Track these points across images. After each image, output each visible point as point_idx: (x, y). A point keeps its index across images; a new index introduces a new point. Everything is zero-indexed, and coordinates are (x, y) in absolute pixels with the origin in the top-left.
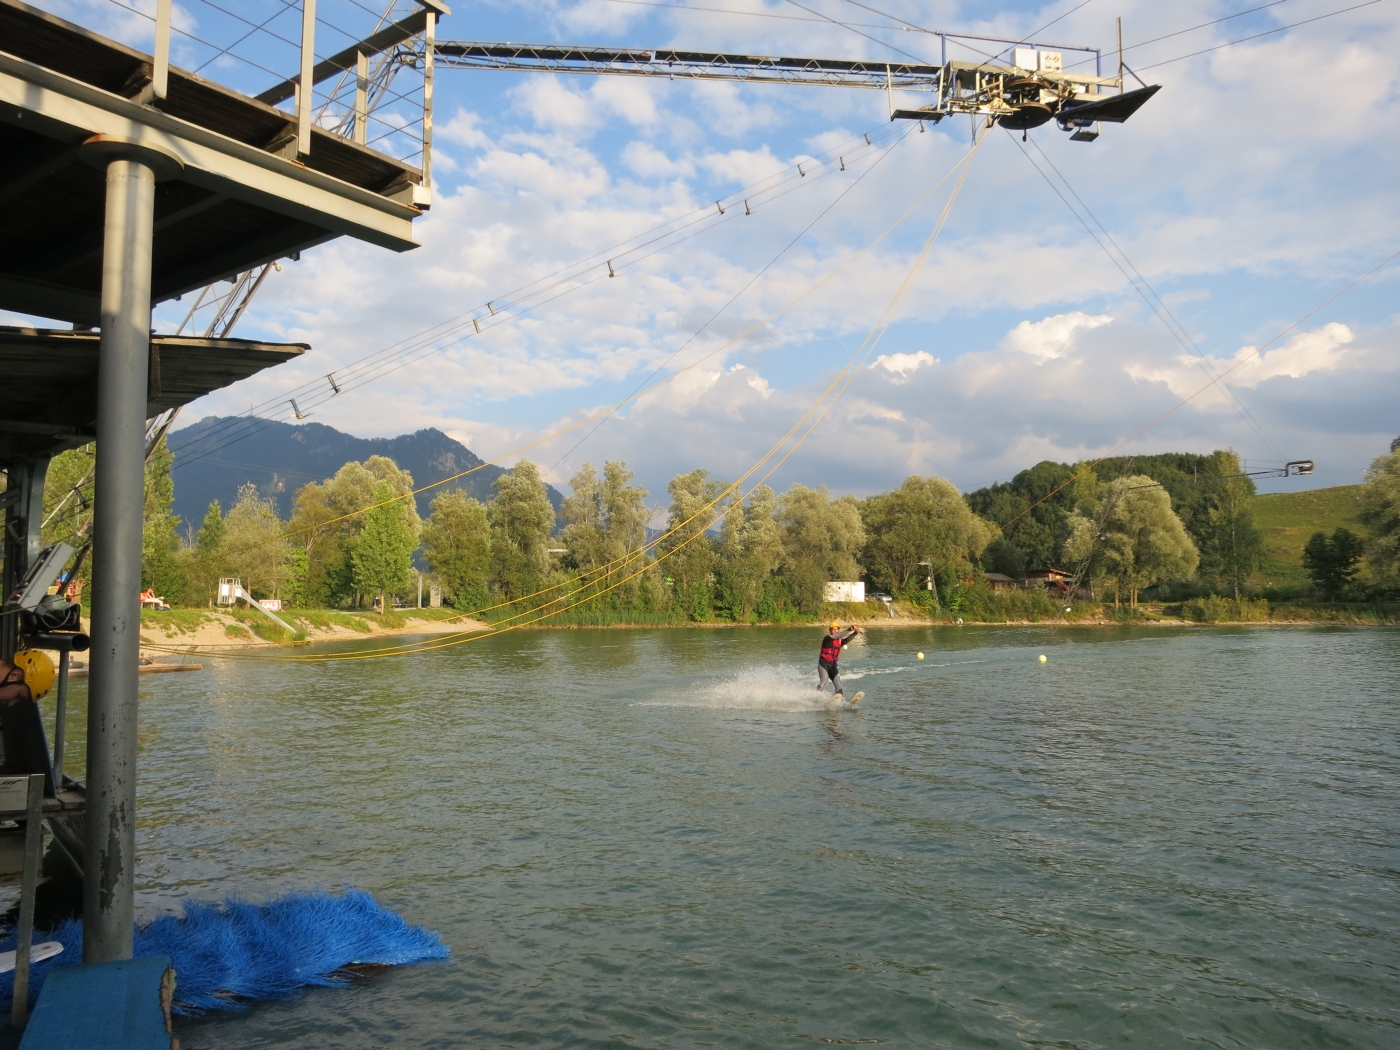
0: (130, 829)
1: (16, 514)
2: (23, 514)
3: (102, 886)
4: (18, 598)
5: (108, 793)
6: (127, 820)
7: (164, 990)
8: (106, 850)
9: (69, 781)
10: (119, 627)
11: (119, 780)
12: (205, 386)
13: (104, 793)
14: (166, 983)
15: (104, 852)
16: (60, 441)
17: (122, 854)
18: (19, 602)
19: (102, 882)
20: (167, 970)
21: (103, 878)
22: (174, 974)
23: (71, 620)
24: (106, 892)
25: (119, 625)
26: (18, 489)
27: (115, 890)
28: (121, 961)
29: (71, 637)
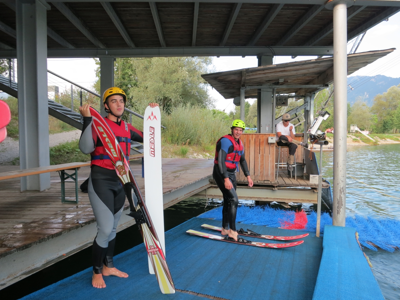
0: (345, 194)
2: (309, 109)
5: (339, 184)
6: (344, 191)
7: (356, 237)
8: (339, 199)
10: (341, 139)
11: (342, 181)
12: (358, 67)
16: (319, 89)
17: (343, 201)
18: (311, 132)
19: (338, 207)
20: (356, 232)
22: (358, 234)
23: (323, 137)
24: (338, 210)
25: (341, 138)
26: (307, 103)
27: (341, 210)
28: (343, 227)
29: (324, 141)
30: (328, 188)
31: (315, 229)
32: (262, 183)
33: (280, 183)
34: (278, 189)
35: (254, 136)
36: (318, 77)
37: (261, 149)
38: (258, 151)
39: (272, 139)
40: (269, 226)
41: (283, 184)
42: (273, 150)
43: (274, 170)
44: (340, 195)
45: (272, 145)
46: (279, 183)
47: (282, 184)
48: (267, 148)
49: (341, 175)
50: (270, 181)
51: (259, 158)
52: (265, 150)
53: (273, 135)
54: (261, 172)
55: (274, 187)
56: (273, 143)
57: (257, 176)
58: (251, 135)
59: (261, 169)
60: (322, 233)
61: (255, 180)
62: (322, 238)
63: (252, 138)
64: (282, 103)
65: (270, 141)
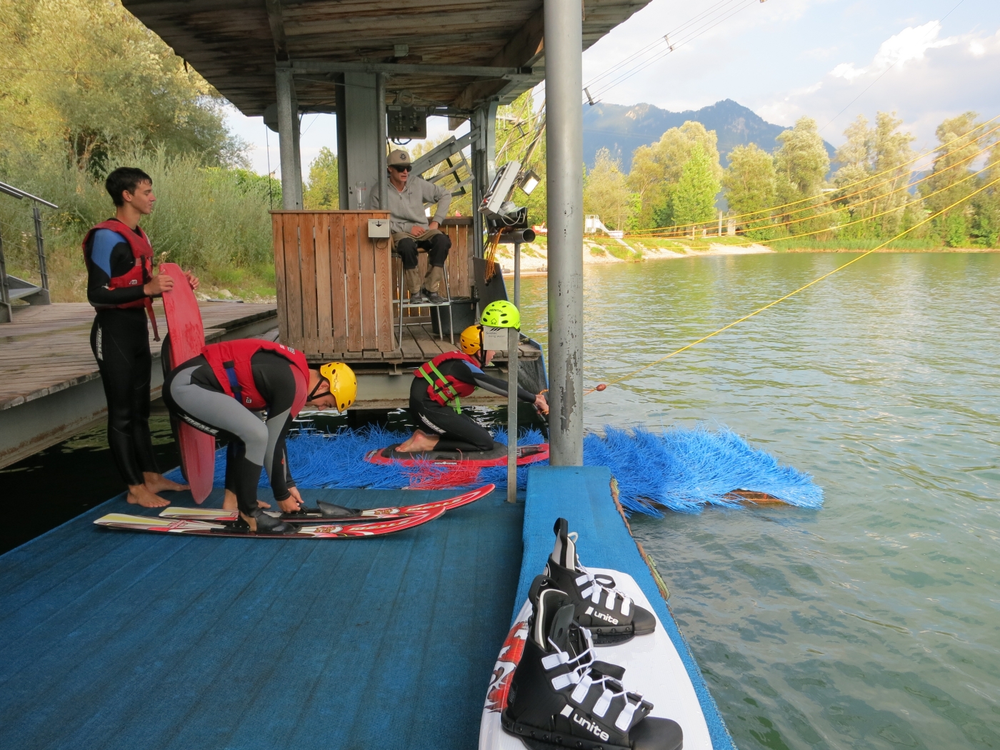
0: (579, 371)
1: (478, 148)
2: (483, 147)
3: (562, 414)
5: (564, 343)
6: (578, 365)
7: (614, 495)
8: (565, 388)
10: (569, 212)
11: (572, 334)
14: (613, 490)
17: (575, 391)
18: (487, 206)
19: (562, 411)
20: (611, 479)
21: (562, 408)
23: (521, 220)
24: (565, 420)
26: (478, 129)
27: (570, 418)
28: (577, 467)
29: (522, 232)
30: (536, 359)
31: (505, 479)
32: (358, 357)
33: (409, 356)
34: (403, 373)
35: (326, 219)
36: (505, 48)
37: (348, 257)
38: (340, 264)
39: (379, 225)
40: (376, 485)
41: (417, 356)
42: (383, 261)
43: (388, 317)
44: (567, 374)
45: (380, 246)
46: (405, 356)
47: (412, 356)
48: (366, 254)
49: (570, 317)
50: (381, 350)
51: (343, 283)
52: (360, 260)
53: (382, 216)
54: (351, 328)
55: (391, 367)
56: (384, 240)
57: (342, 337)
58: (316, 216)
59: (351, 317)
60: (522, 488)
61: (337, 351)
62: (521, 504)
63: (320, 224)
64: (411, 130)
65: (374, 232)
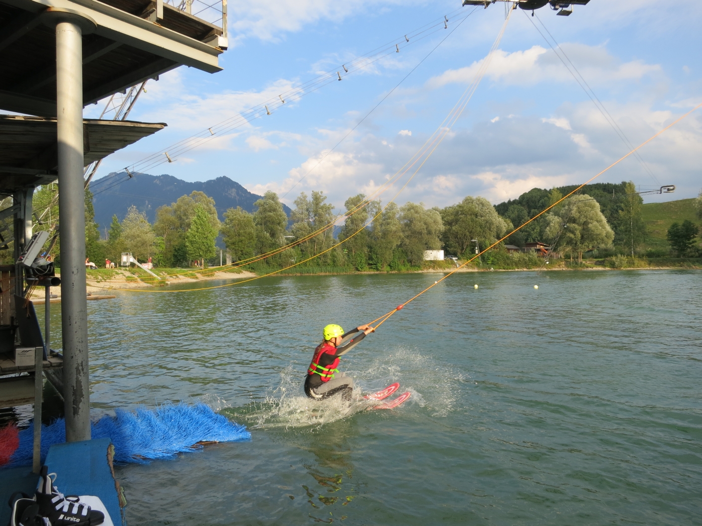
0: (86, 375)
1: (19, 217)
2: (22, 217)
3: (74, 404)
4: (22, 260)
5: (74, 356)
6: (85, 370)
7: (109, 456)
8: (75, 386)
9: (54, 352)
10: (75, 272)
12: (113, 148)
13: (72, 357)
14: (109, 452)
15: (74, 387)
18: (23, 261)
19: (73, 402)
20: (110, 445)
21: (74, 400)
22: (113, 447)
23: (50, 270)
24: (76, 407)
25: (75, 270)
26: (19, 205)
27: (80, 406)
28: (86, 441)
29: (51, 279)
44: (77, 377)
49: (78, 339)
